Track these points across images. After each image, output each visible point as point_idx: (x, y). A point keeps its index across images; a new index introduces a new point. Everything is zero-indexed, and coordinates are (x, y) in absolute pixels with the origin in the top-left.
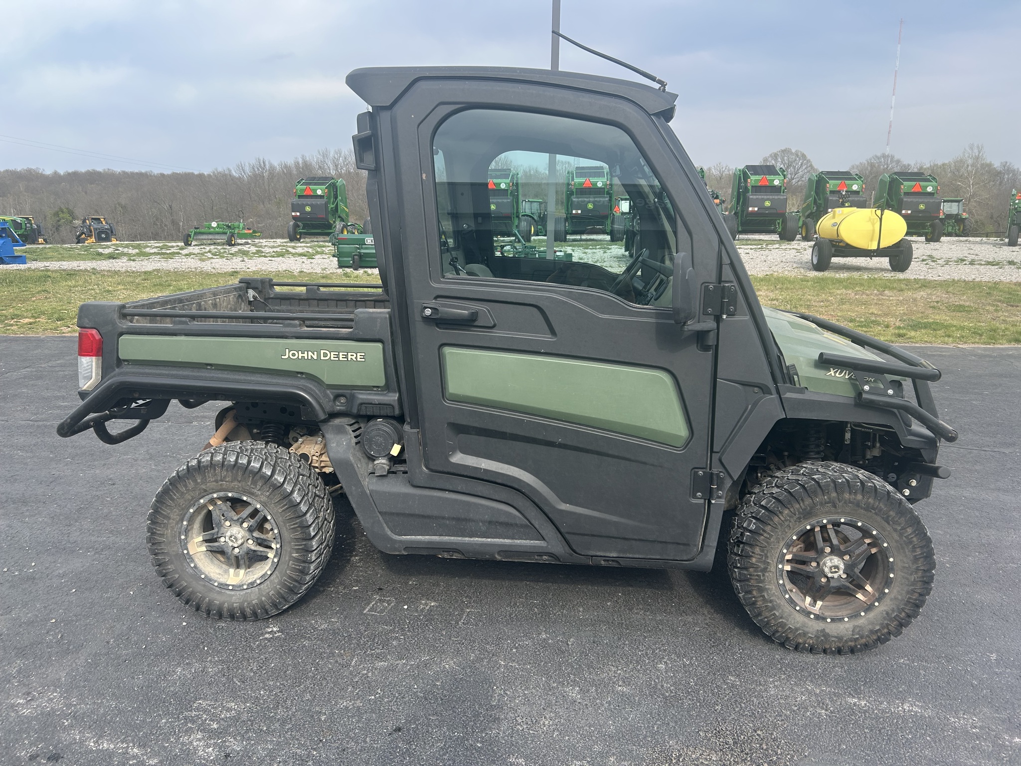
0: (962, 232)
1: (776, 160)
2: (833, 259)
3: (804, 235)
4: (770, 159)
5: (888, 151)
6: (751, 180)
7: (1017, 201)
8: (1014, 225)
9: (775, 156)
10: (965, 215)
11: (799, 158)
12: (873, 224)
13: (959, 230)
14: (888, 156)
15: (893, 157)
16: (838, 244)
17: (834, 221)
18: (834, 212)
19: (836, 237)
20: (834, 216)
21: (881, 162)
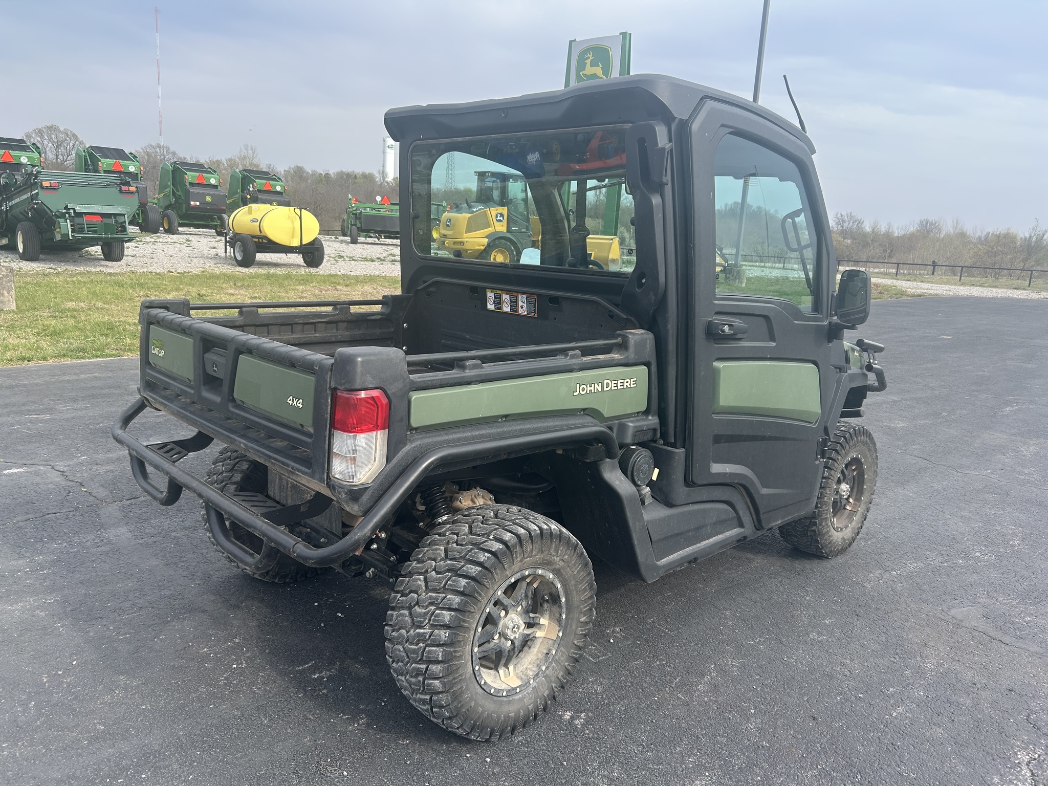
1: (42, 137)
2: (258, 255)
3: (166, 228)
4: (34, 135)
5: (161, 142)
6: (102, 163)
8: (353, 225)
9: (40, 132)
11: (70, 138)
12: (293, 222)
16: (261, 240)
17: (252, 217)
18: (250, 208)
19: (258, 233)
20: (250, 212)
21: (156, 152)
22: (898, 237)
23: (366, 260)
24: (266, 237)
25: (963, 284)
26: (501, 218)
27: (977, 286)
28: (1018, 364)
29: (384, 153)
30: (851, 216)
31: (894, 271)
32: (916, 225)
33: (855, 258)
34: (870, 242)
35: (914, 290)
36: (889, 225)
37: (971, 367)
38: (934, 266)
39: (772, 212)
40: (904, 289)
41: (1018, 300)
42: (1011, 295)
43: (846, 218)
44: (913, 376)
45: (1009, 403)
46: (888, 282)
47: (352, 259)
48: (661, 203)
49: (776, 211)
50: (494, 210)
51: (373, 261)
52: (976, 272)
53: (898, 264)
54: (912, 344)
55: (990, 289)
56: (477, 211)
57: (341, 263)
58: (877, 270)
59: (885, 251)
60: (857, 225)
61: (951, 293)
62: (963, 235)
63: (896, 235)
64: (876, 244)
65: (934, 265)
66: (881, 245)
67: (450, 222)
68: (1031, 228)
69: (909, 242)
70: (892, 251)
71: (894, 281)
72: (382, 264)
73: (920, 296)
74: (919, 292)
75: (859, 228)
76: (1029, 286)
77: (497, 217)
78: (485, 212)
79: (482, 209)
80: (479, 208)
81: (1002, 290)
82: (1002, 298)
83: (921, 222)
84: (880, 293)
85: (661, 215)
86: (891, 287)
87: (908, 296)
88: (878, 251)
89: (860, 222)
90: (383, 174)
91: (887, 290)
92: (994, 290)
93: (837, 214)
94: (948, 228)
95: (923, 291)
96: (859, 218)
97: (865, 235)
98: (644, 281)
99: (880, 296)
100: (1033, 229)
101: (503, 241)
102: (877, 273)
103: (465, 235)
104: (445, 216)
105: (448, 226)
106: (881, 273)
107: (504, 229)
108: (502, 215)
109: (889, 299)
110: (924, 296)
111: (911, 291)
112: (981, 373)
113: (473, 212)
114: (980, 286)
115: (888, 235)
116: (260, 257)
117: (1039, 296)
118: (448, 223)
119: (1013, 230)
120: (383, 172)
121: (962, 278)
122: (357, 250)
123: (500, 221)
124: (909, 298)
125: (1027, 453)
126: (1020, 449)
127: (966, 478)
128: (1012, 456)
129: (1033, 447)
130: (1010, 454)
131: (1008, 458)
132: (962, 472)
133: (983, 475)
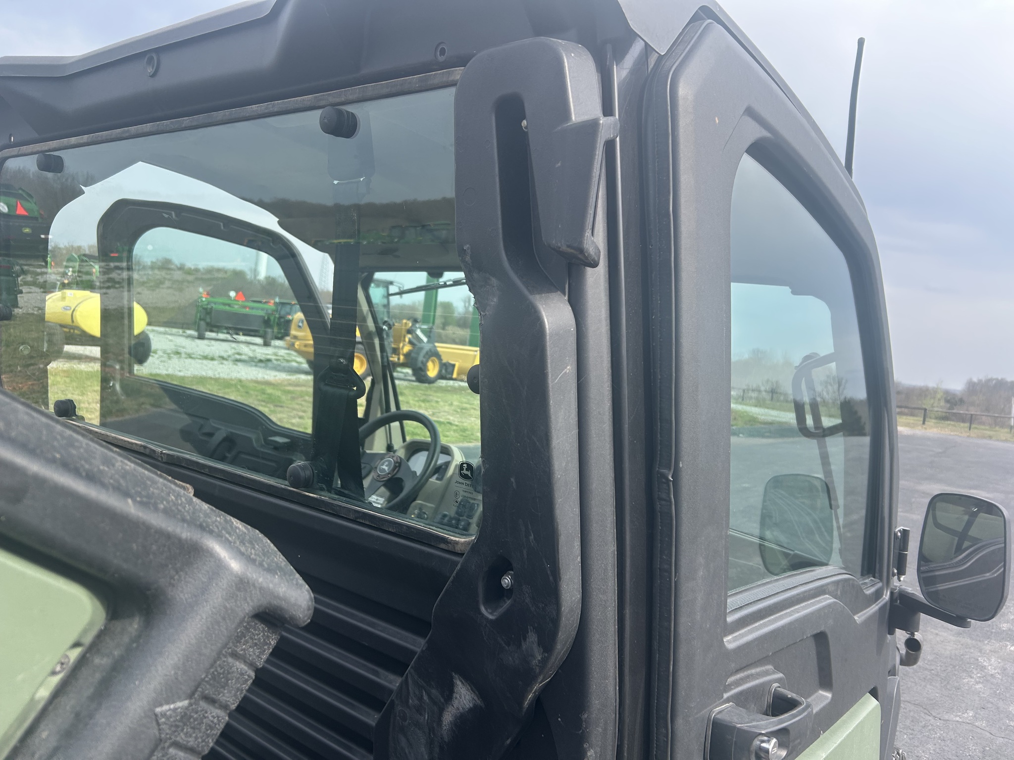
2: (65, 346)
7: (204, 299)
8: (201, 319)
16: (72, 331)
17: (63, 304)
18: (64, 294)
19: (69, 322)
20: (63, 298)
23: (205, 358)
24: (78, 328)
47: (190, 356)
48: (573, 329)
51: (212, 359)
57: (175, 360)
67: (302, 322)
72: (222, 363)
85: (570, 369)
90: (255, 272)
98: (507, 581)
105: (299, 327)
116: (68, 348)
118: (300, 324)
120: (255, 270)
122: (202, 346)
125: (993, 671)
126: (981, 662)
127: (951, 733)
128: (980, 677)
129: (993, 657)
130: (977, 675)
131: (977, 683)
132: (938, 716)
133: (968, 723)
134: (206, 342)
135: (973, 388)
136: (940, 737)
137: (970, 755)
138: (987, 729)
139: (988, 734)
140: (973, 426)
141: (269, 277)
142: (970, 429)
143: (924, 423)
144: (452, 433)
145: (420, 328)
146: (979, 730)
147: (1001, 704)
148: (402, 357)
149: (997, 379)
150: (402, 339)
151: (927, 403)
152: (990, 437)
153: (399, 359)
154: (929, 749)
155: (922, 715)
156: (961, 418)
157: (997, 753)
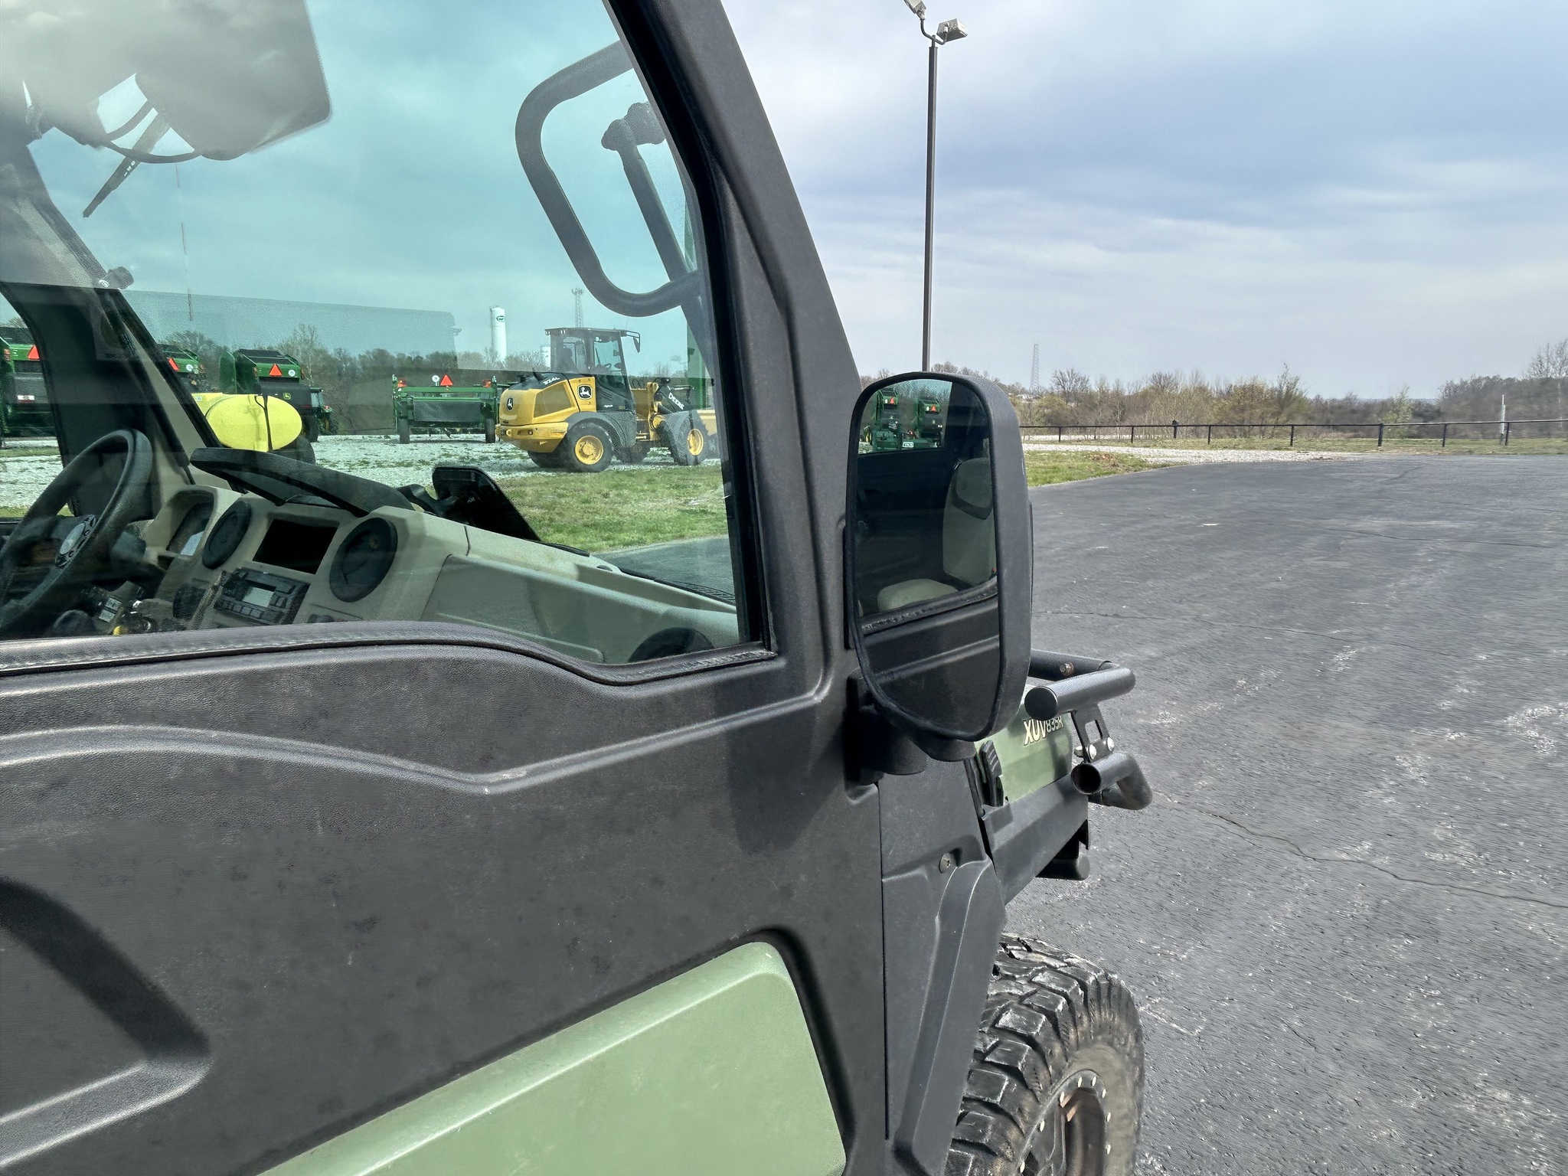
0: (329, 430)
5: (193, 328)
7: (400, 390)
8: (402, 418)
10: (328, 410)
12: (255, 417)
13: (325, 427)
14: (195, 335)
15: (202, 337)
21: (185, 342)
22: (1129, 397)
25: (1213, 447)
26: (587, 393)
27: (1230, 448)
28: (1322, 562)
29: (492, 326)
30: (1072, 374)
31: (1128, 437)
32: (1149, 381)
33: (1081, 423)
34: (1098, 403)
35: (1155, 459)
36: (1118, 383)
37: (1257, 575)
38: (1175, 427)
39: (981, 374)
40: (1143, 459)
41: (1285, 464)
42: (1274, 458)
43: (1067, 377)
44: (1175, 602)
45: (1339, 645)
46: (1122, 450)
49: (986, 373)
50: (574, 382)
52: (1222, 431)
53: (1133, 427)
54: (1165, 540)
55: (1247, 451)
56: (549, 384)
58: (1107, 437)
59: (1115, 413)
60: (1081, 383)
61: (1202, 460)
62: (1202, 390)
63: (1126, 394)
64: (1105, 405)
65: (1175, 425)
66: (1110, 406)
67: (512, 402)
68: (1280, 376)
69: (1143, 400)
70: (1123, 413)
71: (1130, 449)
73: (1164, 466)
74: (1162, 460)
75: (1084, 387)
76: (1291, 445)
77: (580, 391)
78: (562, 385)
79: (557, 381)
80: (553, 379)
81: (1262, 452)
82: (1264, 463)
83: (1154, 377)
84: (1114, 465)
86: (1126, 456)
87: (1149, 466)
88: (1107, 414)
89: (1084, 381)
90: (493, 352)
91: (1122, 461)
92: (1253, 452)
93: (1056, 372)
94: (1185, 382)
95: (1166, 459)
96: (1083, 376)
97: (1091, 396)
99: (1114, 469)
100: (1283, 376)
101: (592, 424)
102: (1108, 440)
103: (535, 420)
104: (505, 396)
105: (510, 408)
106: (1114, 440)
107: (593, 407)
108: (587, 388)
109: (1126, 473)
110: (1169, 466)
111: (1151, 461)
112: (1274, 585)
113: (544, 386)
114: (1234, 448)
115: (1117, 394)
117: (1308, 457)
118: (510, 405)
119: (1260, 381)
120: (492, 350)
121: (1211, 440)
123: (585, 396)
124: (1152, 470)
125: (1417, 774)
126: (1398, 762)
127: (1328, 880)
128: (1393, 786)
129: (1419, 753)
130: (1388, 782)
131: (1387, 795)
132: (1313, 855)
133: (1359, 862)
134: (411, 446)
135: (1455, 393)
136: (1307, 890)
137: (1352, 916)
138: (1390, 869)
139: (1390, 877)
140: (1448, 441)
141: (511, 357)
142: (1443, 445)
143: (1380, 444)
144: (703, 523)
145: (672, 391)
146: (1376, 872)
147: (1421, 827)
148: (652, 434)
149: (1488, 378)
150: (650, 408)
151: (1389, 418)
152: (1470, 452)
153: (648, 437)
154: (1284, 912)
155: (1287, 855)
156: (1432, 433)
157: (1400, 908)
